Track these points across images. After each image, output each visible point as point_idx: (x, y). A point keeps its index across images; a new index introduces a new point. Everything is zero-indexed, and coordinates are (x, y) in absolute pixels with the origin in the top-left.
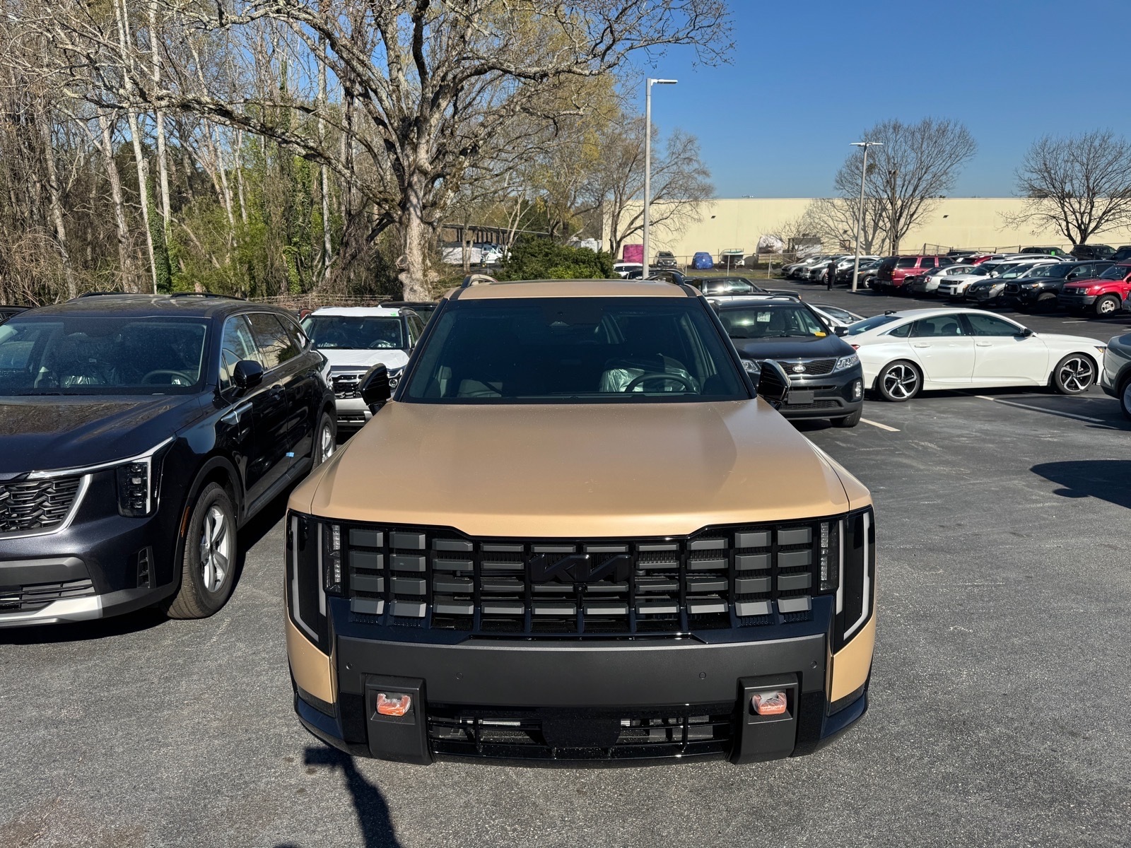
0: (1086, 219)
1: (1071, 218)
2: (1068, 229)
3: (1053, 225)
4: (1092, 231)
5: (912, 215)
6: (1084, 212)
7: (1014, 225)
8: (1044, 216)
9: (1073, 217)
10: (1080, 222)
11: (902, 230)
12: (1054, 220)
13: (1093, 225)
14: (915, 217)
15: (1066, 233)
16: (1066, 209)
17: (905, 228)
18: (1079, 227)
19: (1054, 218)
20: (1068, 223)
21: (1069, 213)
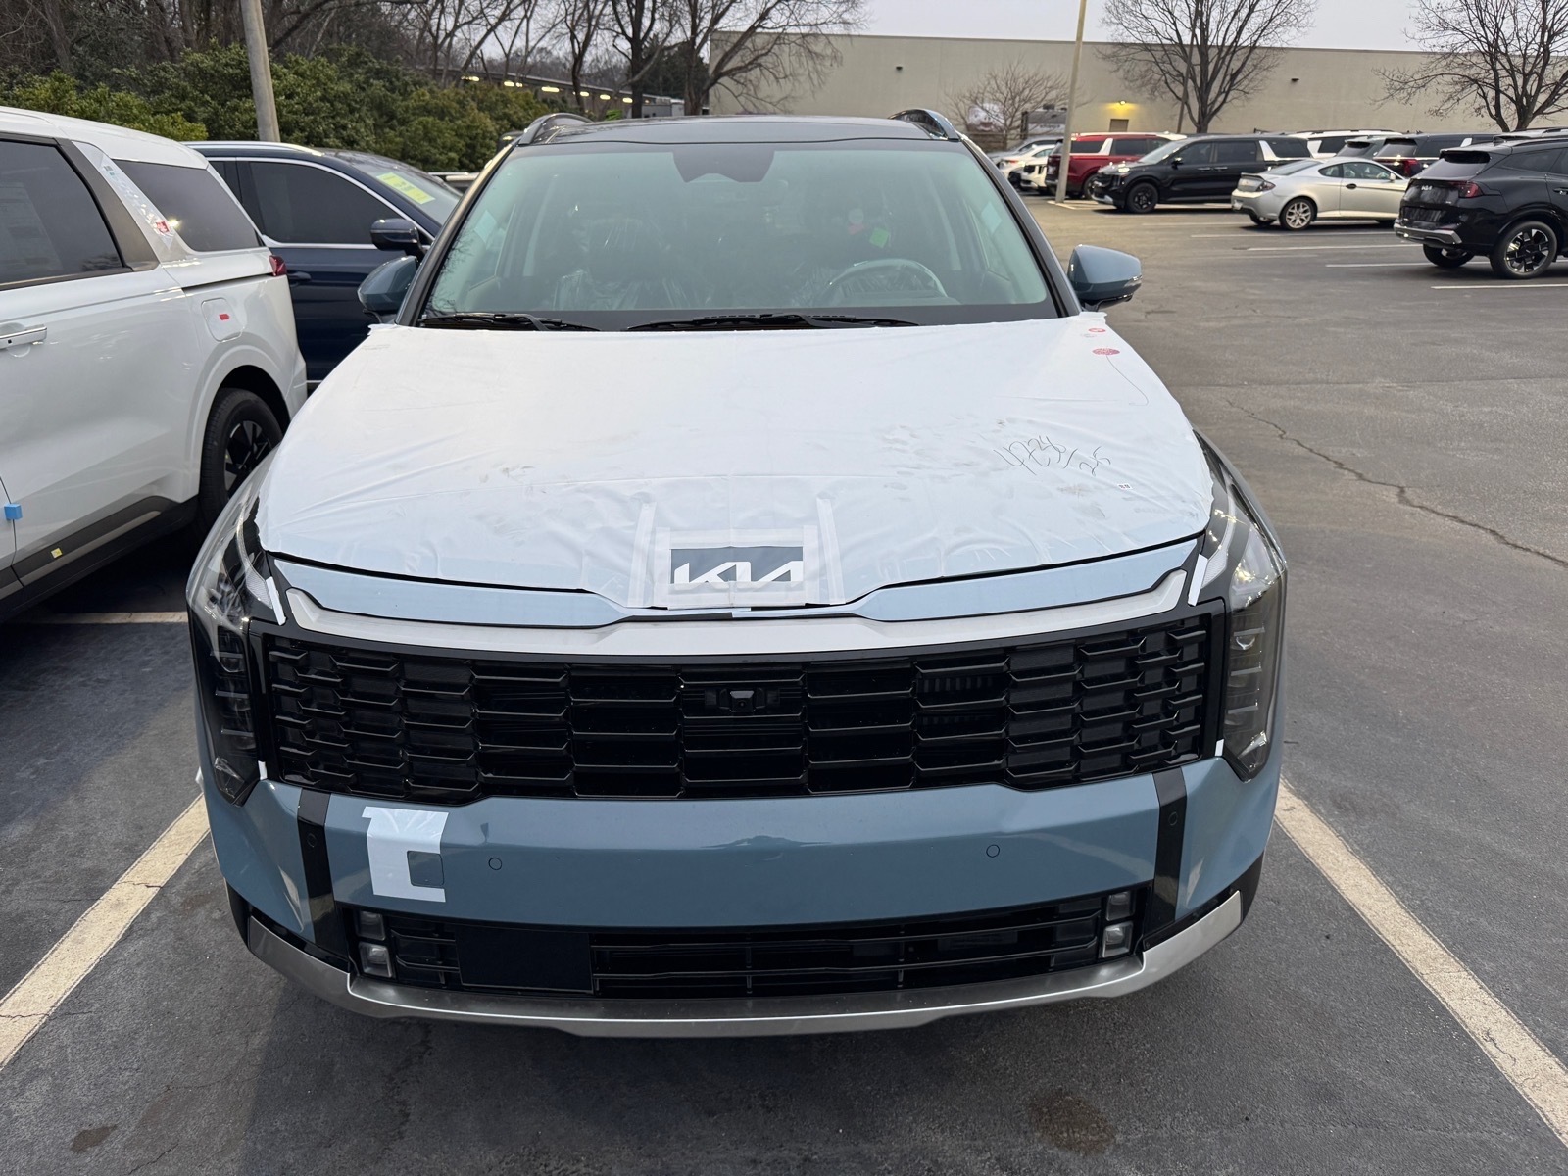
0: (1531, 87)
1: (1505, 82)
2: (1498, 106)
3: (1472, 96)
4: (1540, 111)
5: (1234, 76)
6: (1531, 73)
7: (1404, 94)
8: (1457, 78)
9: (1509, 81)
10: (1520, 91)
11: (1214, 103)
12: (1475, 87)
13: (1542, 98)
14: (1239, 77)
15: (1493, 111)
16: (1499, 66)
17: (1221, 99)
18: (1517, 102)
19: (1475, 81)
20: (1498, 92)
21: (1503, 73)
